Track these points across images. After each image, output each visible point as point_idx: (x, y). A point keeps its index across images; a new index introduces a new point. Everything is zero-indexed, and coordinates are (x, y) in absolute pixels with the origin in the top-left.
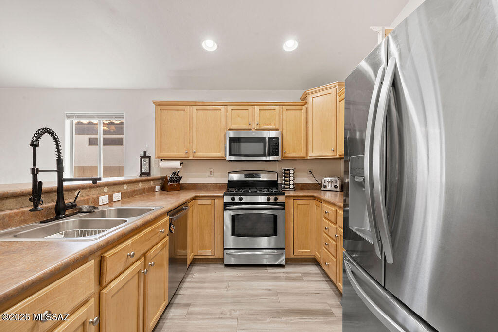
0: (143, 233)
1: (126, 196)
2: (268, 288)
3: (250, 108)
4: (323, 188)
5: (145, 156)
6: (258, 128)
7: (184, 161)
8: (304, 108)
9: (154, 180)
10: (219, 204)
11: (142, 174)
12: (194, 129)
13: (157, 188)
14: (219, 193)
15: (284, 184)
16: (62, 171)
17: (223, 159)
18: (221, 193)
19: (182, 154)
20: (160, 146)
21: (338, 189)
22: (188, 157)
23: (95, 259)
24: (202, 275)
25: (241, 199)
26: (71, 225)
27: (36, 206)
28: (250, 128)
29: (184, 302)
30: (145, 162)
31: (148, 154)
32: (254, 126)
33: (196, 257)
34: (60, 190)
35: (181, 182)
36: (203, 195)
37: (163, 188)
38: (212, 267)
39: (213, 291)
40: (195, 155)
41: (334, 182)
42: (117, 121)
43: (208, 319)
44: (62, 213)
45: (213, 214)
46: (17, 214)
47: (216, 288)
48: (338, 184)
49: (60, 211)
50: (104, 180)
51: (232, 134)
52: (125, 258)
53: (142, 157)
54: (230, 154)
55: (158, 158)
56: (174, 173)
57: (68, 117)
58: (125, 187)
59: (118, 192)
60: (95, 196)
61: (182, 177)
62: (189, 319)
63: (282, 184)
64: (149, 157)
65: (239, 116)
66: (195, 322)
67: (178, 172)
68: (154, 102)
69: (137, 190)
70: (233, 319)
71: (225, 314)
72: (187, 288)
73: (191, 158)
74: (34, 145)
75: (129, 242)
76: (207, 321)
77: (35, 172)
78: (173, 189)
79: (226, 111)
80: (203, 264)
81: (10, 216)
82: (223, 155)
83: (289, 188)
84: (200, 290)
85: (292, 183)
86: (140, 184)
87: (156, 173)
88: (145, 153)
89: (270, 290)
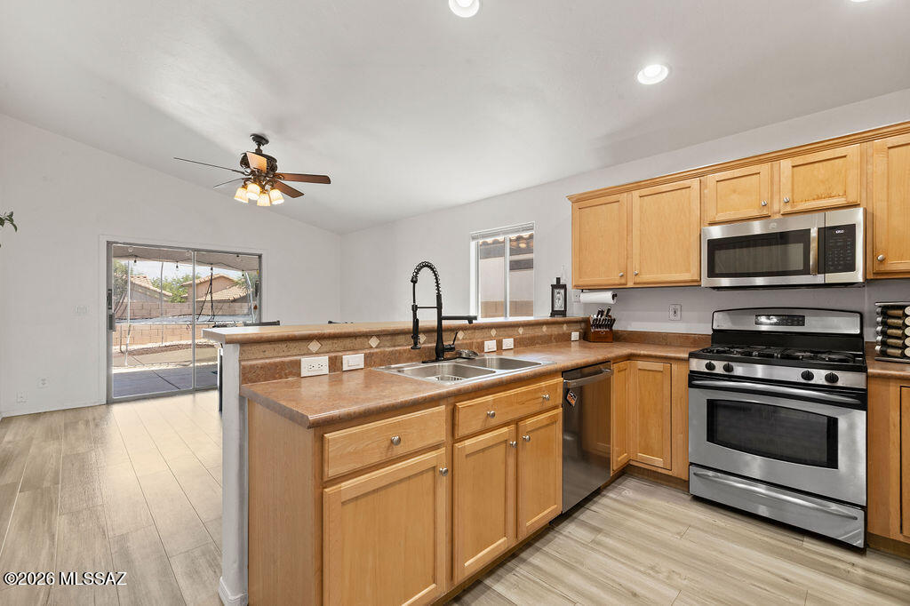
0: (512, 392)
1: (521, 344)
2: (788, 576)
3: (764, 167)
5: (558, 285)
6: (788, 209)
7: (618, 292)
9: (569, 322)
10: (681, 374)
11: (554, 313)
12: (636, 233)
13: (575, 335)
14: (680, 353)
15: (884, 344)
16: (441, 308)
17: (694, 286)
18: (684, 352)
19: (615, 279)
20: (579, 267)
22: (626, 284)
23: (447, 406)
24: (639, 497)
25: (729, 368)
26: (446, 370)
27: (416, 344)
28: (765, 212)
29: (594, 523)
30: (560, 294)
31: (562, 282)
32: (776, 207)
33: (632, 463)
34: (440, 330)
35: (615, 327)
36: (646, 353)
37: (585, 337)
38: (663, 491)
39: (651, 530)
40: (638, 280)
42: (526, 235)
43: (623, 563)
44: (441, 355)
45: (667, 392)
46: (405, 351)
47: (659, 527)
49: (440, 353)
50: (481, 320)
51: (717, 233)
52: (483, 416)
53: (554, 287)
54: (712, 274)
55: (576, 287)
56: (601, 313)
57: (474, 238)
58: (521, 331)
59: (509, 337)
60: (479, 340)
61: (614, 320)
62: (593, 549)
63: (877, 343)
64: (564, 287)
65: (734, 191)
66: (601, 557)
67: (609, 310)
68: (571, 198)
69: (538, 337)
70: (672, 586)
71: (658, 572)
72: (607, 507)
73: (630, 285)
74: (414, 281)
75: (490, 398)
76: (620, 565)
77: (415, 308)
78: (599, 339)
79: (703, 186)
80: (647, 480)
81: (400, 352)
82: (696, 278)
83: (904, 356)
84: (627, 518)
86: (545, 328)
87: (575, 312)
88: (558, 279)
89: (787, 580)
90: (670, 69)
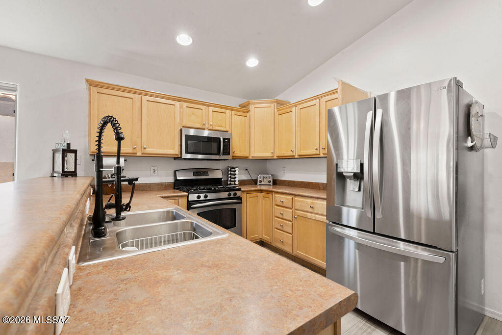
3: (204, 107)
4: (259, 183)
5: (69, 150)
6: (211, 128)
8: (248, 115)
10: (182, 203)
11: (64, 174)
15: (230, 181)
17: (175, 157)
21: (271, 183)
22: (136, 154)
25: (206, 197)
28: (204, 127)
32: (207, 126)
40: (145, 152)
41: (268, 178)
48: (271, 180)
53: (64, 151)
54: (187, 152)
64: (75, 152)
65: (193, 114)
68: (87, 81)
79: (181, 107)
82: (179, 153)
83: (235, 184)
85: (237, 179)
88: (69, 145)
90: (193, 41)
